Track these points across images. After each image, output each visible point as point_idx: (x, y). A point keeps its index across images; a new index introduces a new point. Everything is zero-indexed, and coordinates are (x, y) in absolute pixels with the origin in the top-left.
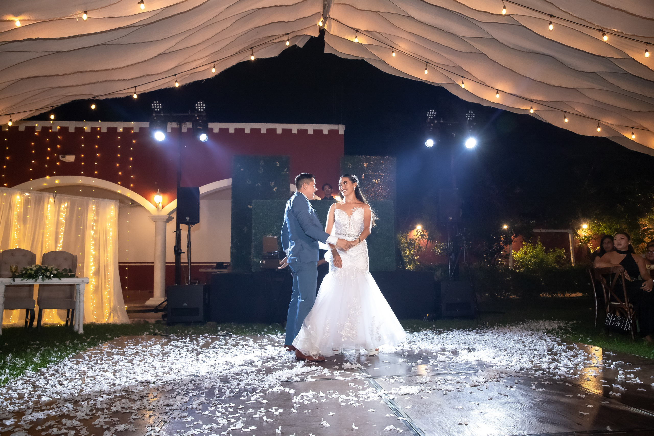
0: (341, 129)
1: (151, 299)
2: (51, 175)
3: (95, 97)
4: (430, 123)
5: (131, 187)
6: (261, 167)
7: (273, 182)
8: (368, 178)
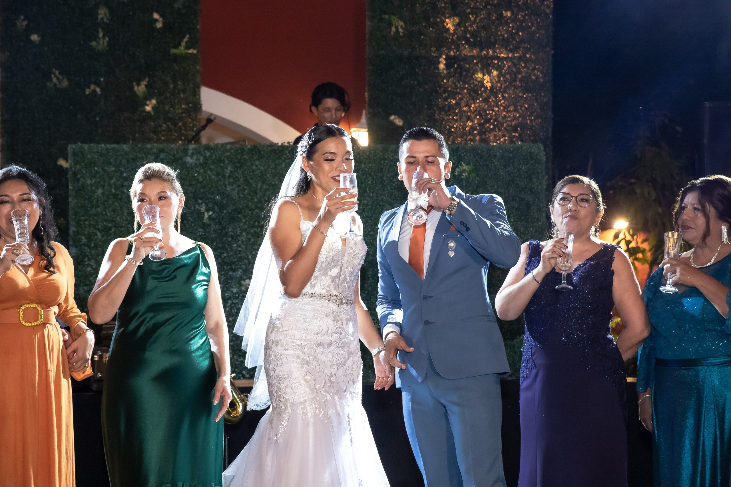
6: (100, 30)
7: (144, 83)
8: (459, 66)
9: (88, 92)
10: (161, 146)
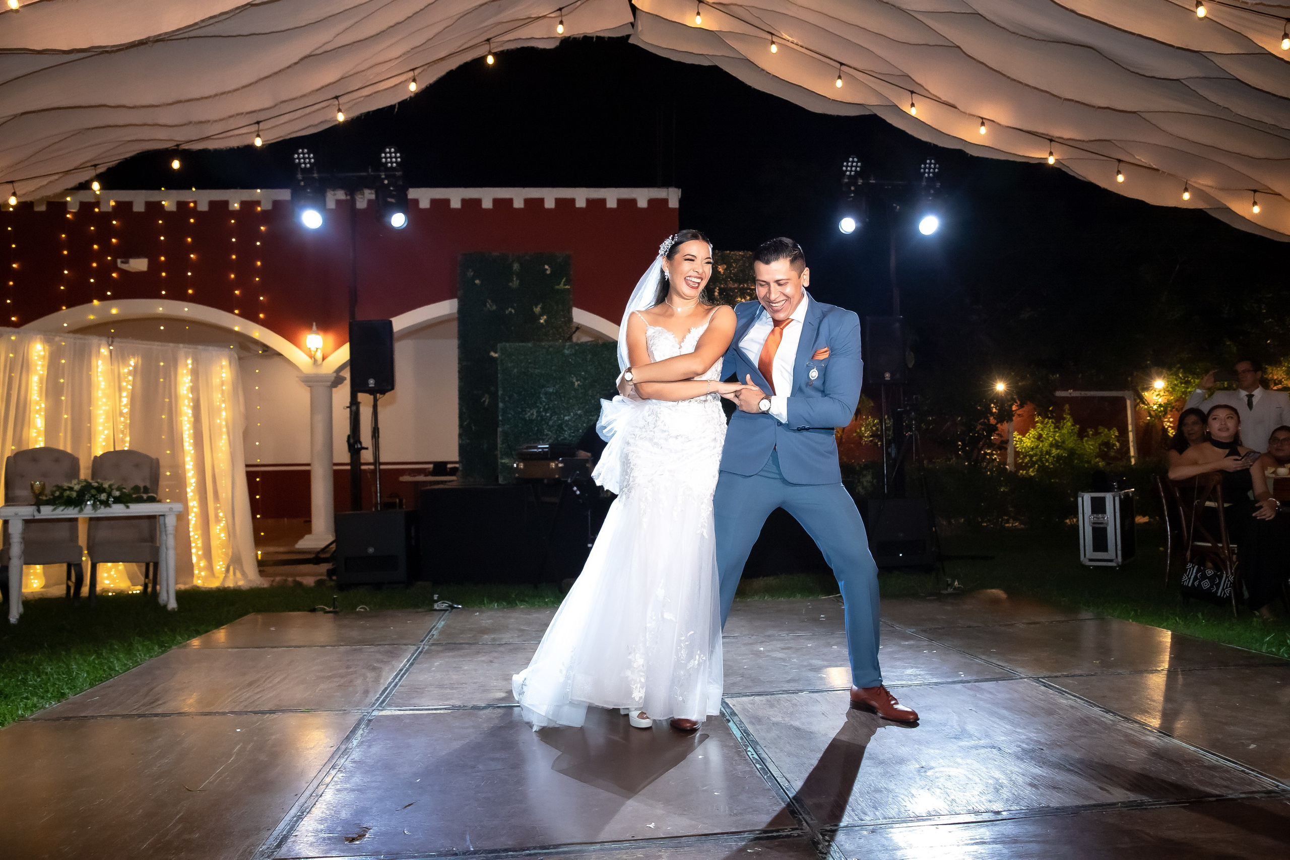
0: (673, 197)
1: (307, 537)
2: (103, 298)
3: (178, 145)
4: (848, 185)
5: (261, 319)
6: (514, 276)
7: (540, 306)
8: (727, 294)
9: (507, 312)
10: (551, 343)
